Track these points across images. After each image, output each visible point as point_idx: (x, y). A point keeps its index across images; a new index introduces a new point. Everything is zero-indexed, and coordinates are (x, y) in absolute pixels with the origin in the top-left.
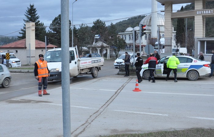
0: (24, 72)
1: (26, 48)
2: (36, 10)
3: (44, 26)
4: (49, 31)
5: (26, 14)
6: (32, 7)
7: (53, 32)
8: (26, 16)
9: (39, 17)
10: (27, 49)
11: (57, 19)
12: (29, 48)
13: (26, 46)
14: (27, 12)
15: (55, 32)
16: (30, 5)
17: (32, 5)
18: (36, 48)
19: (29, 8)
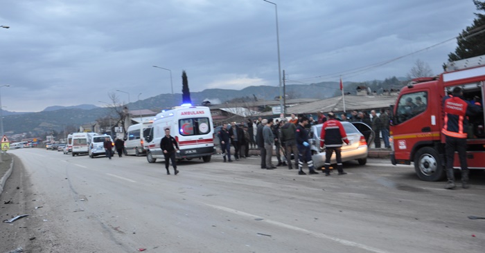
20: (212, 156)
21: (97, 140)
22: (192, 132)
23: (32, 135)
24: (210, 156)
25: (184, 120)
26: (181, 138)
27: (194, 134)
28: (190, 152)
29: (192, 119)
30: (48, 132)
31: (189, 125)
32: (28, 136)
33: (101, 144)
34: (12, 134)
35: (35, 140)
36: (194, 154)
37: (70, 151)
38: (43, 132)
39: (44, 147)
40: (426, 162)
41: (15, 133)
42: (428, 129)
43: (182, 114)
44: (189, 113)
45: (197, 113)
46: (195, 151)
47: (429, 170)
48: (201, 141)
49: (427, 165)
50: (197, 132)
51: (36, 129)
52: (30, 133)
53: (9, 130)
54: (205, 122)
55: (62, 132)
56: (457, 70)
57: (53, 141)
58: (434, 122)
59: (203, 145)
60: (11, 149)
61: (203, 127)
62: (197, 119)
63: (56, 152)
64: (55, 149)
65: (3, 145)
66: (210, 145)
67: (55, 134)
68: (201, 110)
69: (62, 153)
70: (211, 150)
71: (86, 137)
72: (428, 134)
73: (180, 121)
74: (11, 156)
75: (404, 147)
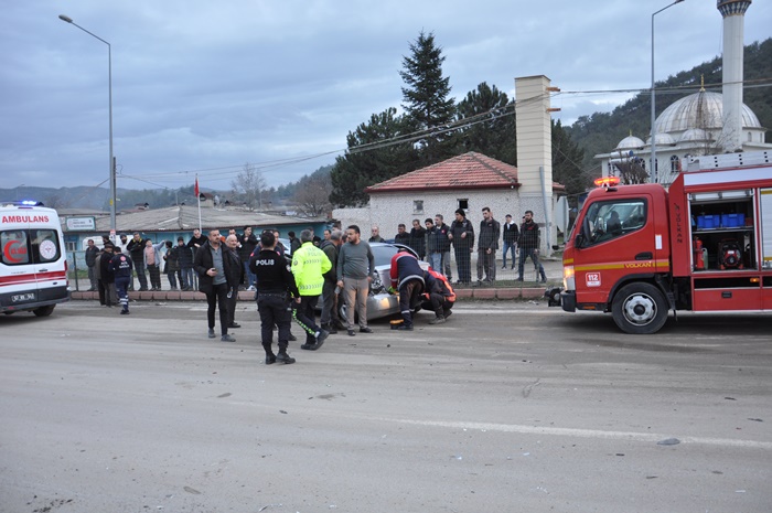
1: (517, 186)
10: (522, 190)
13: (519, 177)
20: (57, 305)
22: (26, 257)
24: (54, 305)
25: (8, 232)
26: (4, 270)
27: (30, 263)
28: (22, 297)
29: (26, 231)
31: (20, 243)
36: (31, 301)
40: (639, 305)
42: (649, 255)
43: (4, 220)
44: (18, 219)
45: (35, 219)
46: (31, 296)
47: (644, 317)
48: (44, 275)
49: (639, 309)
54: (48, 238)
58: (659, 245)
59: (47, 284)
61: (46, 248)
62: (35, 232)
66: (61, 283)
68: (42, 214)
75: (598, 283)
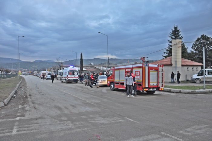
0: (174, 92)
1: (171, 65)
2: (180, 31)
3: (185, 47)
4: (191, 51)
5: (170, 35)
6: (176, 28)
7: (194, 52)
8: (170, 37)
9: (182, 38)
10: (173, 66)
11: (200, 39)
12: (175, 66)
13: (172, 63)
14: (171, 34)
15: (198, 52)
16: (174, 27)
17: (175, 27)
18: (182, 65)
19: (174, 29)
21: (49, 74)
22: (72, 74)
23: (30, 70)
24: (77, 82)
25: (70, 71)
26: (69, 76)
28: (71, 80)
30: (35, 69)
31: (72, 72)
32: (28, 70)
33: (50, 75)
34: (22, 69)
35: (30, 72)
37: (41, 77)
38: (33, 70)
39: (33, 75)
41: (23, 69)
43: (70, 69)
44: (72, 69)
47: (112, 88)
50: (74, 74)
51: (31, 68)
52: (29, 69)
53: (21, 67)
55: (40, 70)
56: (117, 66)
57: (36, 73)
58: (113, 77)
59: (75, 78)
60: (22, 75)
61: (75, 73)
62: (74, 71)
63: (37, 77)
64: (36, 76)
65: (19, 73)
67: (37, 70)
69: (38, 77)
70: (77, 80)
71: (46, 73)
72: (112, 80)
73: (69, 71)
74: (22, 77)
